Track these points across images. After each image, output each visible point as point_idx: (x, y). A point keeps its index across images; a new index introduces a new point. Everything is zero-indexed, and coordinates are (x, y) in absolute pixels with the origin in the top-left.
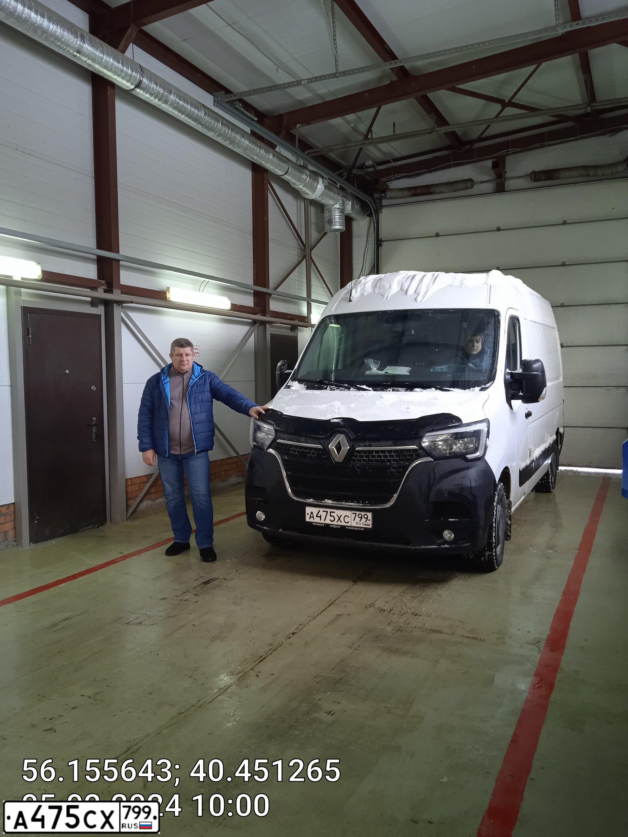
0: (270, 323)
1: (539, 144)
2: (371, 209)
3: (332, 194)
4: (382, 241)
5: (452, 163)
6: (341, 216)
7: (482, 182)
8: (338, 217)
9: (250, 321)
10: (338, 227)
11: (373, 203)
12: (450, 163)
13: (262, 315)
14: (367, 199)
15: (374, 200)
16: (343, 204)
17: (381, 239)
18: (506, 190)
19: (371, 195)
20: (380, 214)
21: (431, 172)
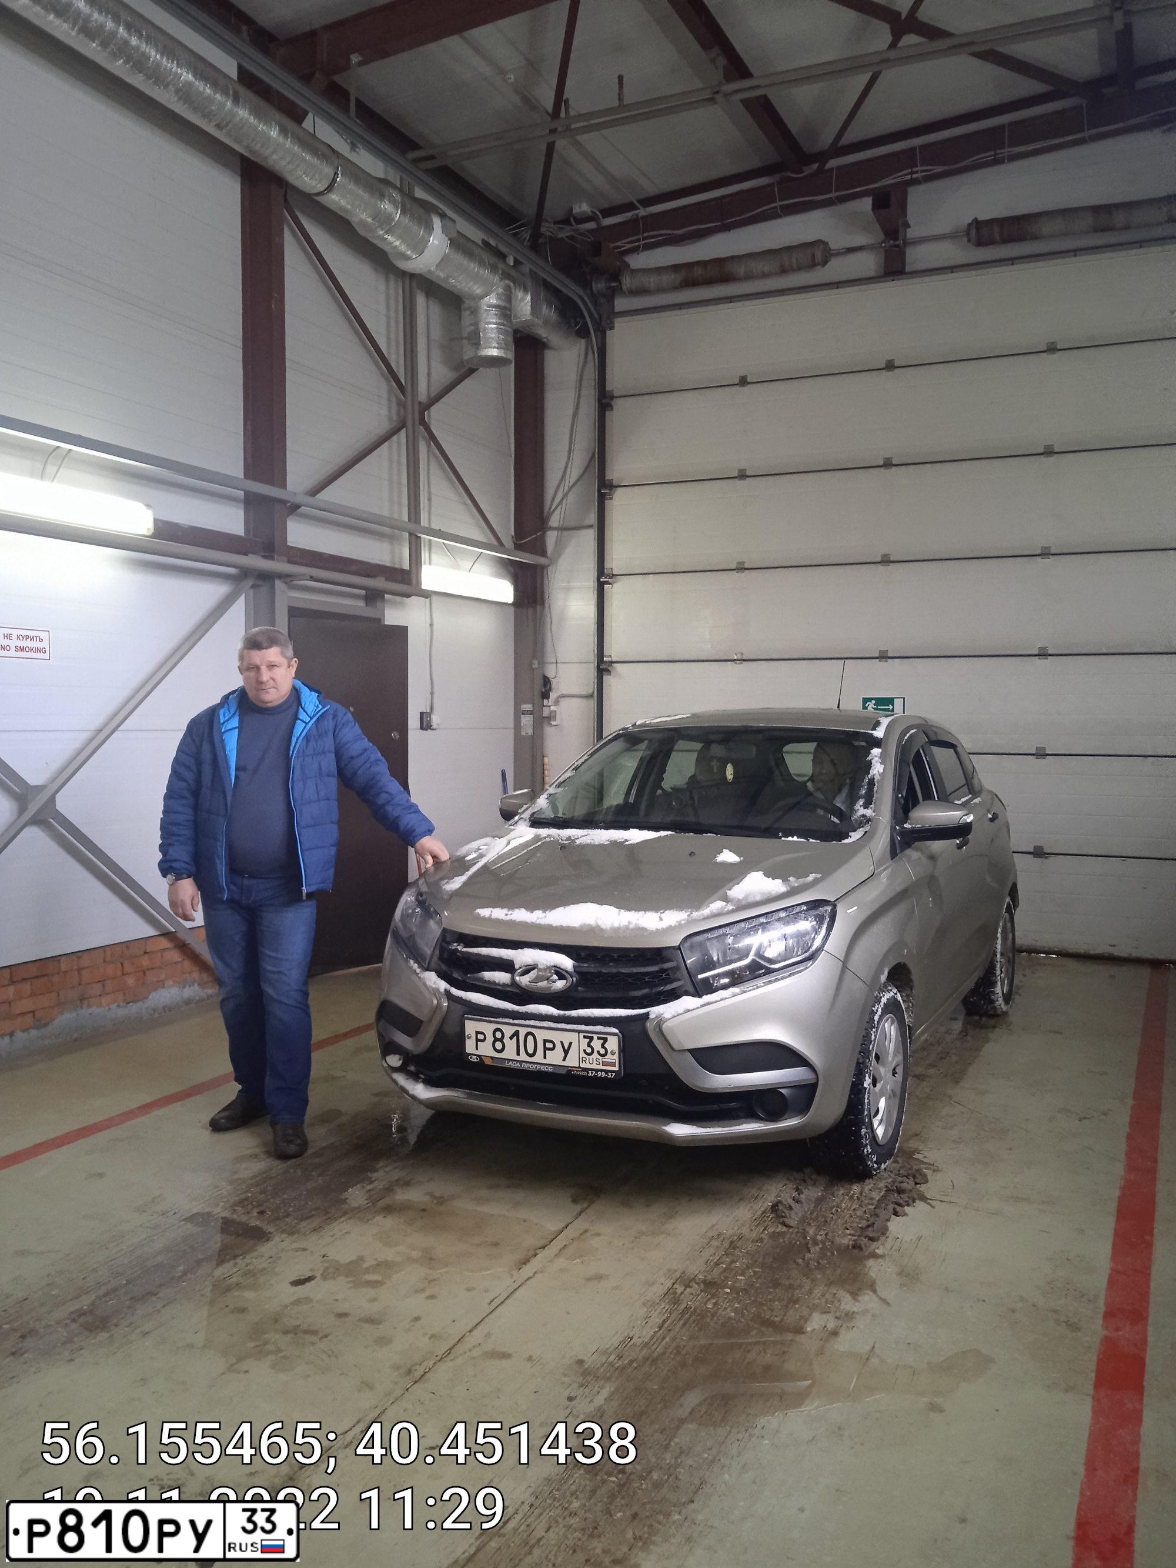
0: (284, 577)
1: (988, 154)
2: (583, 317)
3: (473, 267)
4: (612, 397)
5: (778, 204)
6: (503, 324)
7: (851, 250)
8: (493, 326)
9: (232, 571)
10: (494, 352)
11: (590, 304)
12: (773, 205)
13: (265, 557)
14: (572, 290)
15: (592, 295)
16: (508, 297)
17: (610, 391)
18: (908, 269)
19: (586, 284)
20: (609, 333)
21: (728, 228)
